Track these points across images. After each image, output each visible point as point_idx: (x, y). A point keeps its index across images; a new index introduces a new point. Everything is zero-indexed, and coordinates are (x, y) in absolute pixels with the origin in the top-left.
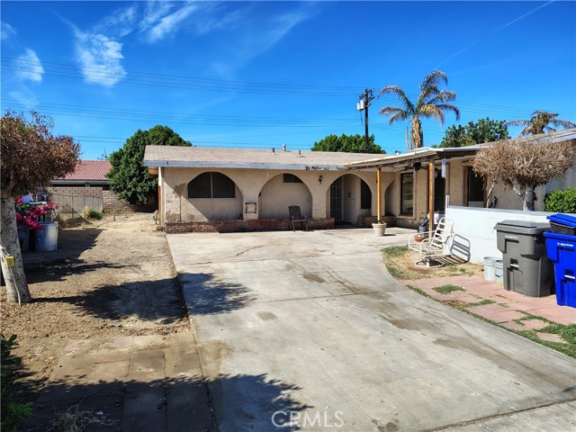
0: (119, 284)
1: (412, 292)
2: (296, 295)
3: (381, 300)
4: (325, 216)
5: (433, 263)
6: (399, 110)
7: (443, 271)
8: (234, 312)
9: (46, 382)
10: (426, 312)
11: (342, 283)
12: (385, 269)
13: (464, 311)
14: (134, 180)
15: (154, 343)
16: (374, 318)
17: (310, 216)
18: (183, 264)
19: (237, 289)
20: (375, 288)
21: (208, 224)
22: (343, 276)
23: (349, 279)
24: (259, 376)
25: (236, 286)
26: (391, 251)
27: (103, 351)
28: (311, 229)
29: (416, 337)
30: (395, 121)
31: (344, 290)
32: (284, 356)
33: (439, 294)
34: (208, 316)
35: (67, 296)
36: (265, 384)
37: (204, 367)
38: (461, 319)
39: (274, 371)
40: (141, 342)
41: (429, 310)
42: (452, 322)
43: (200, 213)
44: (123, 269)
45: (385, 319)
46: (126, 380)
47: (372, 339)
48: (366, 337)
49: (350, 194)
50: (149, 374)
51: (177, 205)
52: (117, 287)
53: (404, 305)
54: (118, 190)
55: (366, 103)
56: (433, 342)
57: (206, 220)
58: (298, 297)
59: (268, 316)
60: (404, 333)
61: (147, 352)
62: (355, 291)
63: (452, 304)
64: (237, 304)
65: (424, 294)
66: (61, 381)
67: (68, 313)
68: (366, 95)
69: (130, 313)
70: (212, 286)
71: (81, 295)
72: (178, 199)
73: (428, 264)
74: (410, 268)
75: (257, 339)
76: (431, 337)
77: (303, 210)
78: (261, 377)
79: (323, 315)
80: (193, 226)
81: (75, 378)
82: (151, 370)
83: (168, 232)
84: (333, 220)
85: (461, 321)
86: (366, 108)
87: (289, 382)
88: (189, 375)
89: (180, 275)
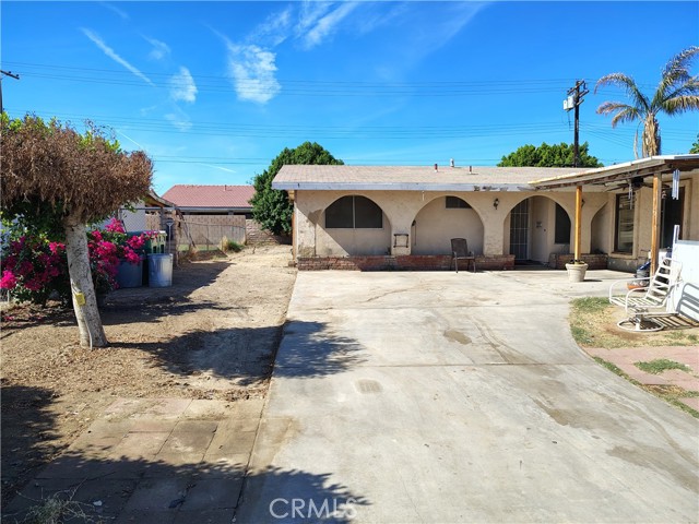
0: (213, 330)
1: (600, 367)
2: (423, 359)
3: (546, 377)
4: (501, 253)
5: (647, 324)
6: (624, 106)
7: (661, 337)
8: (329, 377)
9: (64, 451)
10: (611, 400)
11: (493, 346)
12: (567, 330)
13: (676, 403)
14: (278, 206)
15: (211, 412)
16: (525, 404)
17: (480, 252)
18: (299, 308)
19: (348, 344)
20: (541, 357)
21: (347, 259)
22: (500, 336)
23: (507, 340)
24: (320, 476)
25: (349, 341)
26: (584, 304)
27: (147, 418)
28: (481, 269)
29: (582, 441)
30: (620, 123)
31: (493, 357)
32: (368, 450)
33: (643, 372)
34: (294, 380)
35: (147, 341)
36: (322, 490)
37: (254, 453)
38: (668, 416)
39: (344, 471)
40: (197, 408)
41: (617, 397)
42: (650, 420)
43: (339, 247)
44: (228, 312)
45: (541, 406)
46: (152, 459)
47: (508, 438)
48: (501, 433)
49: (539, 223)
50: (185, 454)
51: (311, 236)
52: (210, 333)
53: (579, 387)
54: (262, 219)
55: (577, 100)
56: (609, 452)
57: (345, 255)
58: (425, 362)
59: (371, 387)
60: (565, 431)
61: (198, 422)
62: (509, 359)
63: (660, 390)
64: (338, 367)
65: (619, 372)
66: (80, 451)
67: (139, 362)
68: (578, 89)
69: (206, 367)
70: (319, 340)
71: (163, 341)
72: (312, 228)
73: (638, 325)
74: (608, 331)
75: (343, 419)
76: (607, 441)
77: (471, 244)
78: (320, 478)
79: (448, 392)
80: (330, 262)
81: (97, 449)
82: (190, 449)
83: (300, 269)
84: (512, 258)
85: (666, 420)
86: (577, 107)
87: (357, 492)
88: (231, 462)
89: (288, 322)
